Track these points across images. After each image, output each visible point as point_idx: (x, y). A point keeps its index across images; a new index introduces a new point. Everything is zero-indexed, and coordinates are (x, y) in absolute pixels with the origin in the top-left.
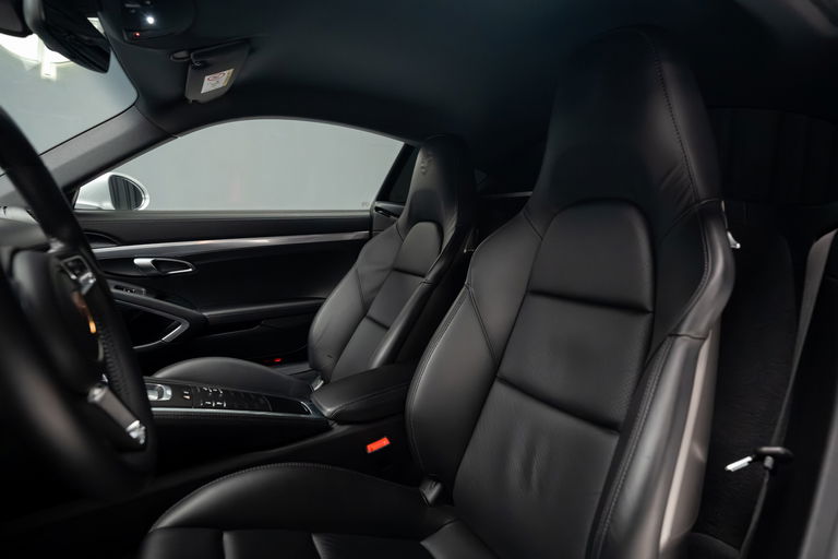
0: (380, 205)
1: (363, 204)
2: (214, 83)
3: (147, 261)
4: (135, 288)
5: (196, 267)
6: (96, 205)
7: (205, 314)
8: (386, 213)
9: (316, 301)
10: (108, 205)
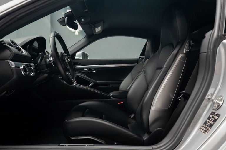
0: (141, 57)
1: (137, 57)
2: (98, 30)
3: (86, 69)
4: (84, 75)
5: (96, 71)
6: (79, 58)
7: (97, 82)
8: (142, 59)
9: (121, 81)
10: (81, 58)
